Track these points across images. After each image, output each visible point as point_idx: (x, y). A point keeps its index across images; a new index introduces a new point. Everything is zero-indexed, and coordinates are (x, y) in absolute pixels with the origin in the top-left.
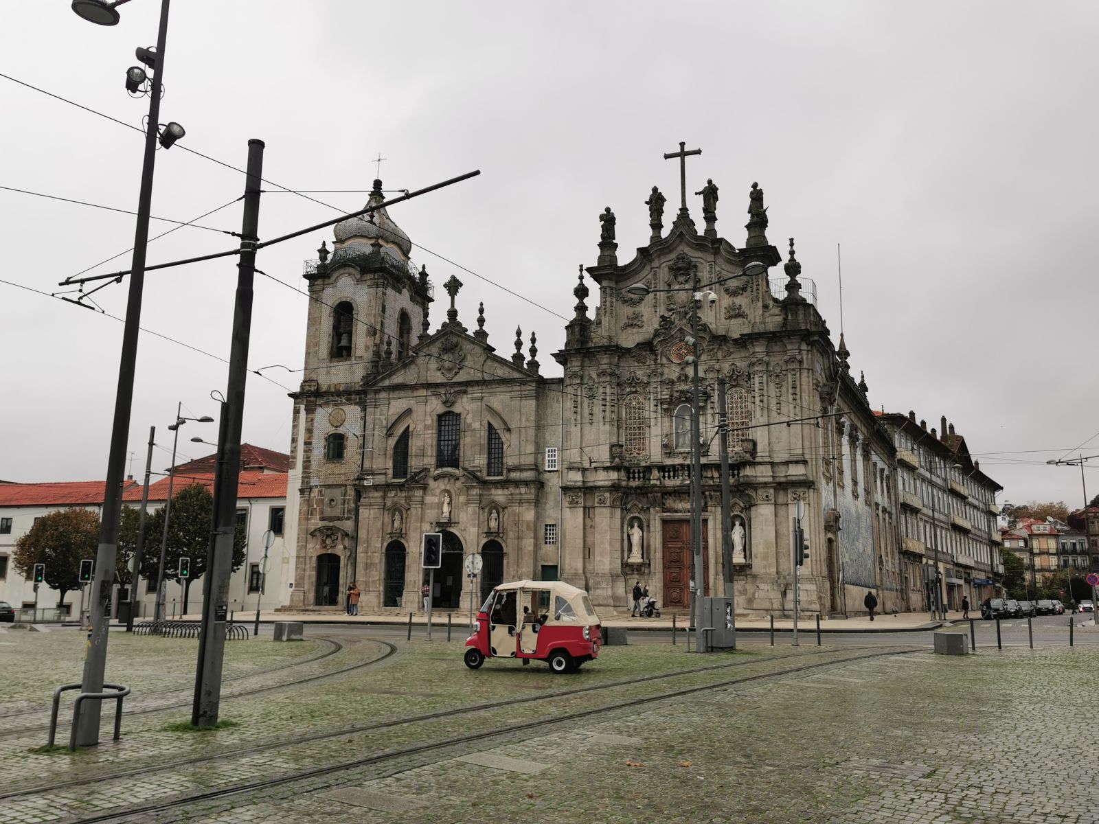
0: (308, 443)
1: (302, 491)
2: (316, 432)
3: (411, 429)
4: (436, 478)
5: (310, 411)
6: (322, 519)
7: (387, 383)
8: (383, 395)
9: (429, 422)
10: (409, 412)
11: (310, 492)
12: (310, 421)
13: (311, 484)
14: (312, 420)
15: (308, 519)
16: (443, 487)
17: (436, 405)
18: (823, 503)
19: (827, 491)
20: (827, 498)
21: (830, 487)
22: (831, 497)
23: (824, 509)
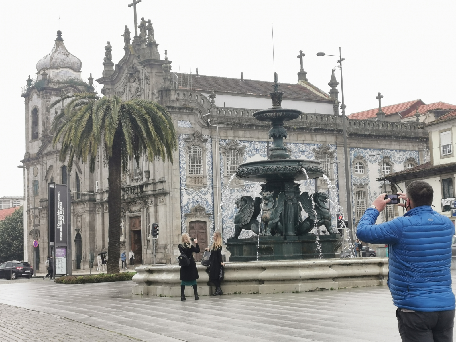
0: (28, 186)
1: (27, 212)
2: (30, 180)
3: (53, 176)
5: (28, 169)
6: (34, 226)
7: (45, 152)
8: (45, 158)
9: (58, 172)
10: (51, 166)
11: (30, 212)
12: (28, 174)
13: (30, 208)
14: (29, 174)
15: (30, 226)
18: (185, 202)
19: (194, 194)
20: (195, 199)
21: (203, 191)
22: (203, 197)
23: (187, 205)
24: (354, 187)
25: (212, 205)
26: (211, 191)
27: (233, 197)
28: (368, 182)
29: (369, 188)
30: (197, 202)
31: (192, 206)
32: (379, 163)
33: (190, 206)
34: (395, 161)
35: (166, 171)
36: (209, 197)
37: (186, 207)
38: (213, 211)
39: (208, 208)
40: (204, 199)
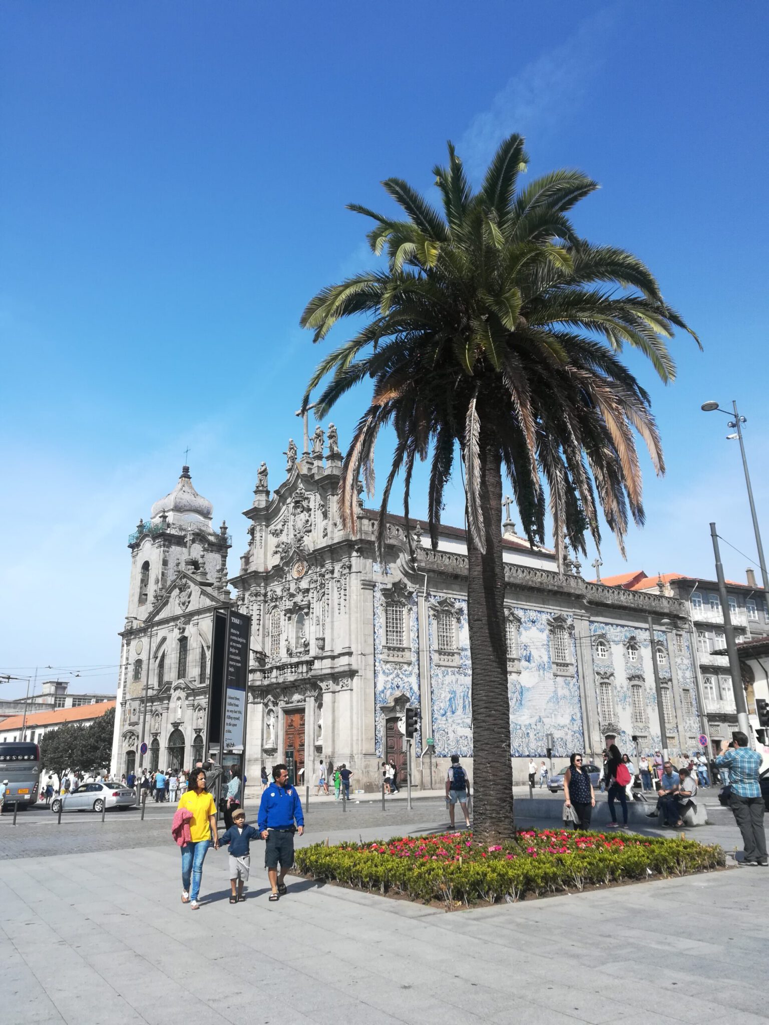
0: (126, 668)
1: (122, 704)
2: (130, 659)
3: (165, 653)
4: (176, 689)
5: (128, 644)
6: (130, 725)
8: (155, 628)
9: (174, 645)
10: (164, 639)
11: (126, 704)
13: (127, 699)
14: (129, 650)
15: (124, 725)
16: (177, 696)
17: (176, 634)
18: (380, 687)
19: (393, 675)
20: (394, 682)
21: (406, 671)
22: (406, 680)
23: (383, 692)
24: (597, 677)
25: (418, 694)
26: (417, 671)
27: (446, 682)
28: (613, 671)
29: (615, 680)
30: (398, 687)
31: (391, 694)
32: (623, 645)
33: (388, 693)
34: (641, 643)
35: (353, 637)
36: (413, 680)
37: (382, 695)
38: (420, 702)
39: (413, 697)
40: (408, 684)
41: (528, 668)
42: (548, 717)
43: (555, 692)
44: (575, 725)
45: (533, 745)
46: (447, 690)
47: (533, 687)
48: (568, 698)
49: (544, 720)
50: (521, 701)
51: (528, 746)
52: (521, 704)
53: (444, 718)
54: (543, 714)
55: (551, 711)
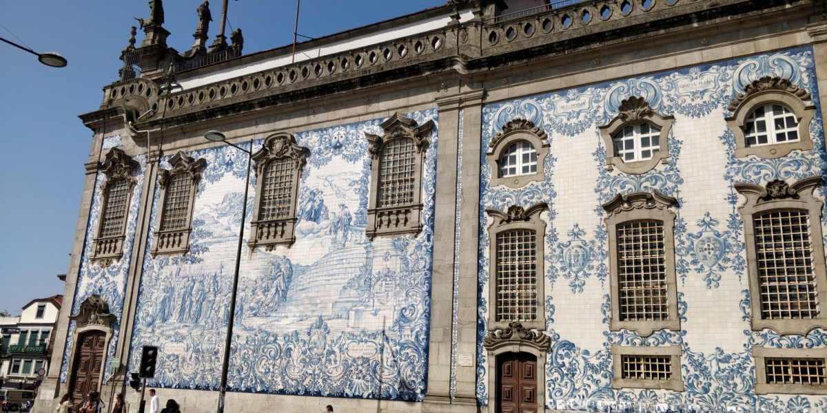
19: (99, 276)
20: (98, 284)
22: (111, 279)
23: (83, 298)
24: (490, 220)
25: (121, 296)
26: (127, 266)
28: (548, 198)
29: (552, 218)
30: (100, 290)
32: (600, 128)
34: (677, 106)
36: (120, 279)
38: (122, 308)
39: (115, 302)
40: (112, 285)
41: (311, 231)
42: (339, 317)
43: (367, 268)
44: (407, 332)
45: (295, 372)
46: (162, 287)
47: (316, 264)
48: (398, 275)
49: (329, 323)
50: (285, 292)
51: (283, 373)
52: (284, 297)
53: (150, 329)
54: (328, 312)
55: (349, 305)
